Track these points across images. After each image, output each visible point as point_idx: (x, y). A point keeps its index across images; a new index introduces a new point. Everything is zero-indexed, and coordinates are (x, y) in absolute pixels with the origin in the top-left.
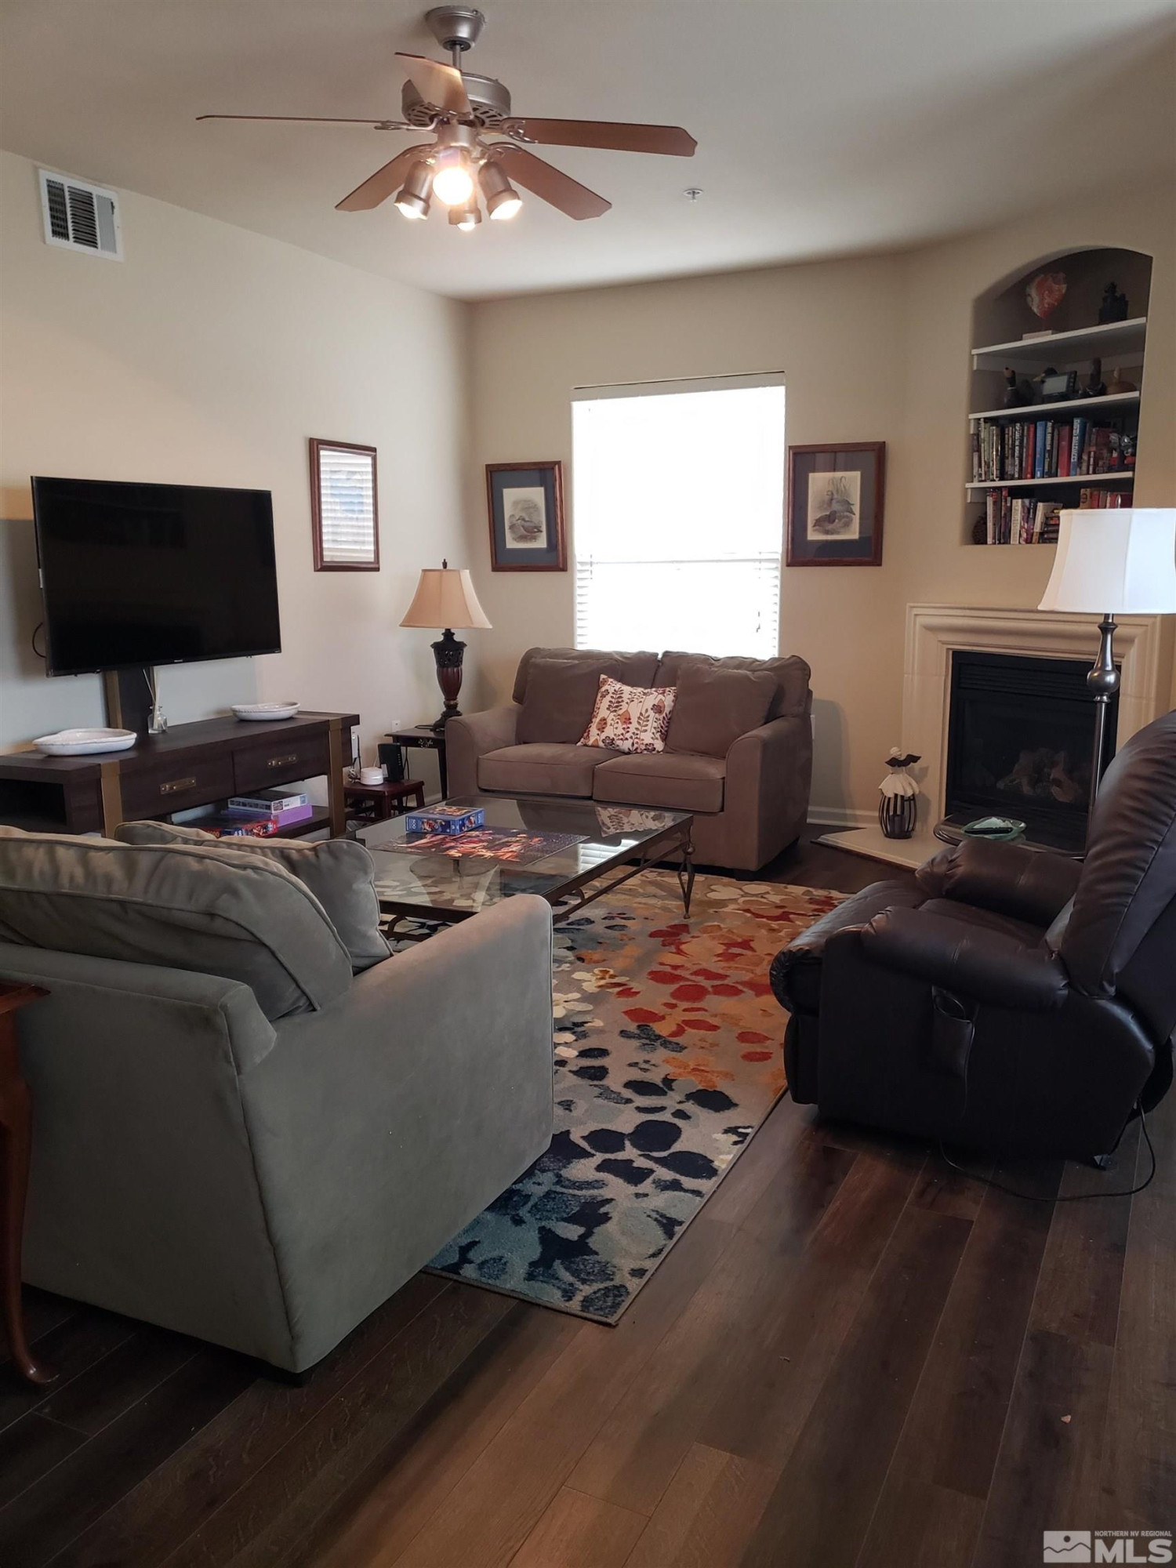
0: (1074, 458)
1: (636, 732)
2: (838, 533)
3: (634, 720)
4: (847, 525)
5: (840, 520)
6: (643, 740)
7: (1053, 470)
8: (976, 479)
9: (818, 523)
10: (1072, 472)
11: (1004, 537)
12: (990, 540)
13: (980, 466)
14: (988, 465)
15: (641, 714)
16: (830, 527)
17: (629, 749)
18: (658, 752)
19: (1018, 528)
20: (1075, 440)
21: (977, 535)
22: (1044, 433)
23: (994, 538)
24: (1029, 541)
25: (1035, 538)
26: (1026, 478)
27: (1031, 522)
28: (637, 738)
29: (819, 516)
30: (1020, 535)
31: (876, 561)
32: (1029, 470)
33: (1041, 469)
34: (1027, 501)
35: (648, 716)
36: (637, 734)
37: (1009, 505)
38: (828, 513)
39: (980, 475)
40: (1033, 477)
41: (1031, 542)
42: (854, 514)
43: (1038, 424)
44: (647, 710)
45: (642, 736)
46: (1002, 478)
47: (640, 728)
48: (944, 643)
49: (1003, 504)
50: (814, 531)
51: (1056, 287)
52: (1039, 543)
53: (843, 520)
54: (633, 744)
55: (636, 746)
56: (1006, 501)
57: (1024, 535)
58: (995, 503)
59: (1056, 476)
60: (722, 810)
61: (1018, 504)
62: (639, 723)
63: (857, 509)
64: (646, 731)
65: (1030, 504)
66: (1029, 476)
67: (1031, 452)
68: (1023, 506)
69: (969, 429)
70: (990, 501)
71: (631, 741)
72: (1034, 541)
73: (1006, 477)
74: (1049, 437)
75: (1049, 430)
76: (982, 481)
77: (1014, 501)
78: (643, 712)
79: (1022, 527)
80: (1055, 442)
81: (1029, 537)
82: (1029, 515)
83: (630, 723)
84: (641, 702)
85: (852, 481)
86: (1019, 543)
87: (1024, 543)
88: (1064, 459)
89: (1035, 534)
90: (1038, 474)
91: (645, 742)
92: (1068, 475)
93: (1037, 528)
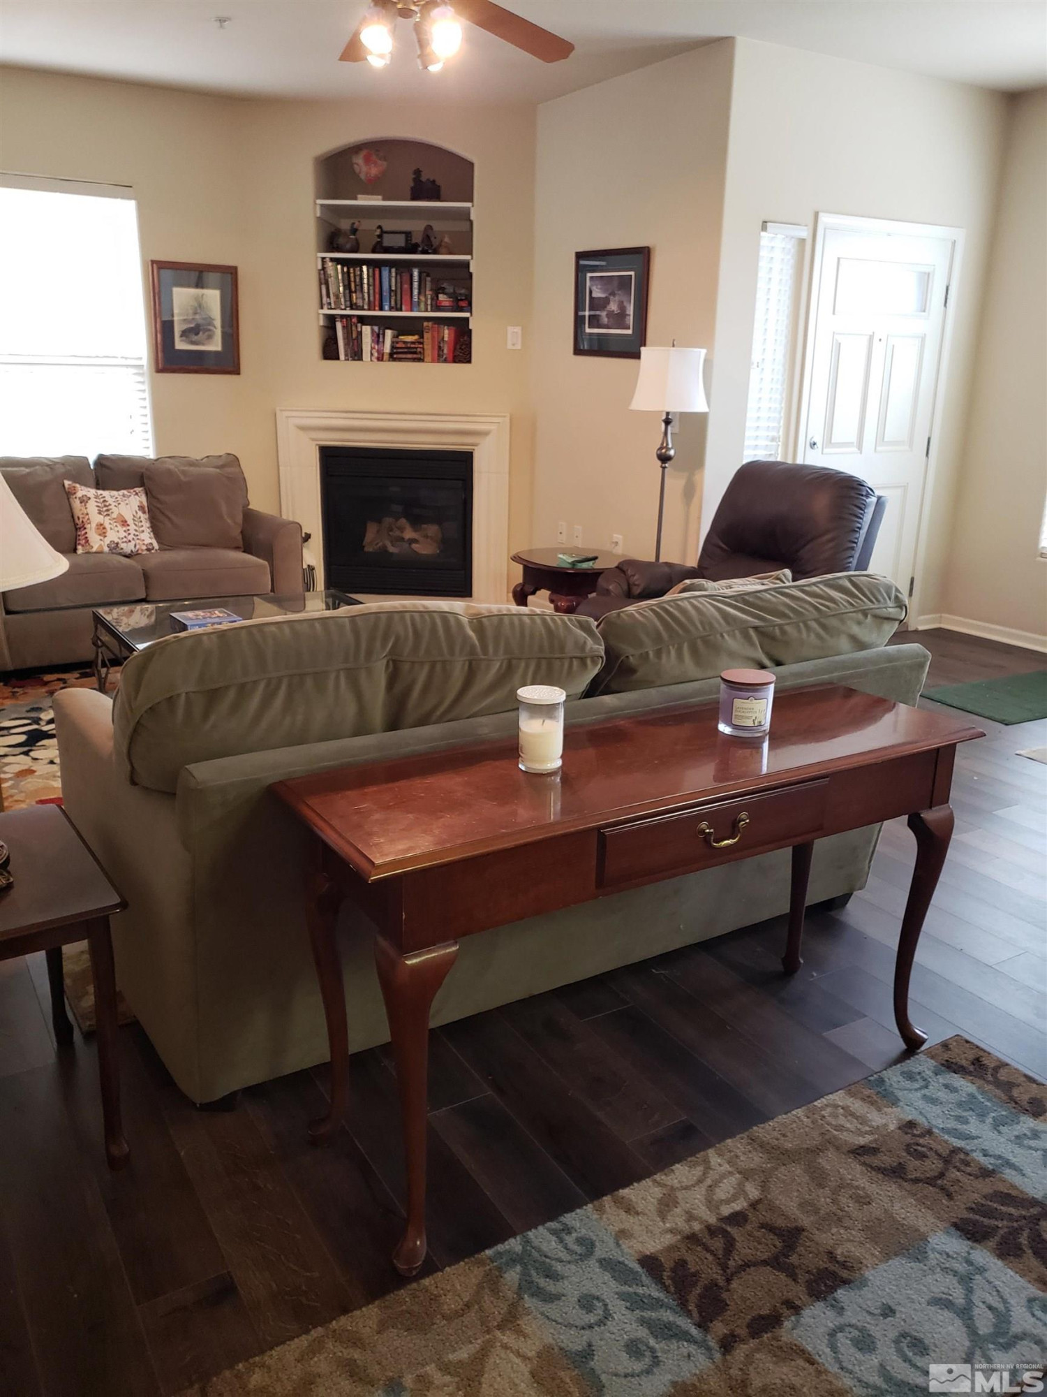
0: (415, 299)
1: (136, 533)
2: (203, 344)
3: (130, 522)
4: (210, 337)
5: (204, 333)
6: (143, 540)
7: (399, 306)
8: (325, 307)
9: (185, 334)
10: (415, 309)
11: (356, 355)
12: (342, 356)
13: (328, 296)
14: (337, 297)
15: (134, 516)
16: (195, 338)
17: (132, 551)
18: (156, 550)
19: (369, 349)
20: (416, 285)
21: (329, 352)
22: (389, 278)
23: (346, 355)
24: (381, 359)
25: (386, 357)
26: (374, 310)
27: (381, 345)
28: (138, 539)
29: (185, 327)
30: (372, 354)
31: (236, 370)
32: (377, 303)
33: (388, 304)
34: (376, 328)
35: (140, 518)
36: (137, 535)
37: (359, 330)
38: (192, 325)
39: (330, 304)
40: (381, 309)
41: (382, 360)
42: (215, 327)
43: (383, 268)
44: (137, 513)
45: (142, 536)
46: (352, 309)
47: (137, 529)
48: (314, 440)
49: (354, 328)
50: (181, 341)
51: (379, 162)
52: (389, 361)
53: (207, 333)
54: (135, 546)
55: (138, 547)
56: (356, 327)
57: (376, 354)
58: (343, 327)
59: (401, 310)
60: (273, 590)
61: (367, 330)
62: (135, 525)
63: (218, 323)
64: (143, 531)
65: (379, 331)
66: (377, 308)
67: (377, 290)
68: (373, 331)
69: (317, 265)
70: (339, 326)
71: (133, 543)
72: (385, 359)
73: (354, 307)
74: (393, 280)
75: (394, 274)
76: (331, 309)
77: (364, 327)
78: (135, 514)
79: (372, 348)
80: (399, 285)
81: (381, 356)
82: (378, 338)
83: (128, 525)
84: (127, 504)
85: (212, 298)
86: (371, 360)
87: (376, 360)
88: (406, 298)
89: (385, 354)
90: (387, 307)
91: (146, 542)
92: (412, 310)
93: (387, 348)
